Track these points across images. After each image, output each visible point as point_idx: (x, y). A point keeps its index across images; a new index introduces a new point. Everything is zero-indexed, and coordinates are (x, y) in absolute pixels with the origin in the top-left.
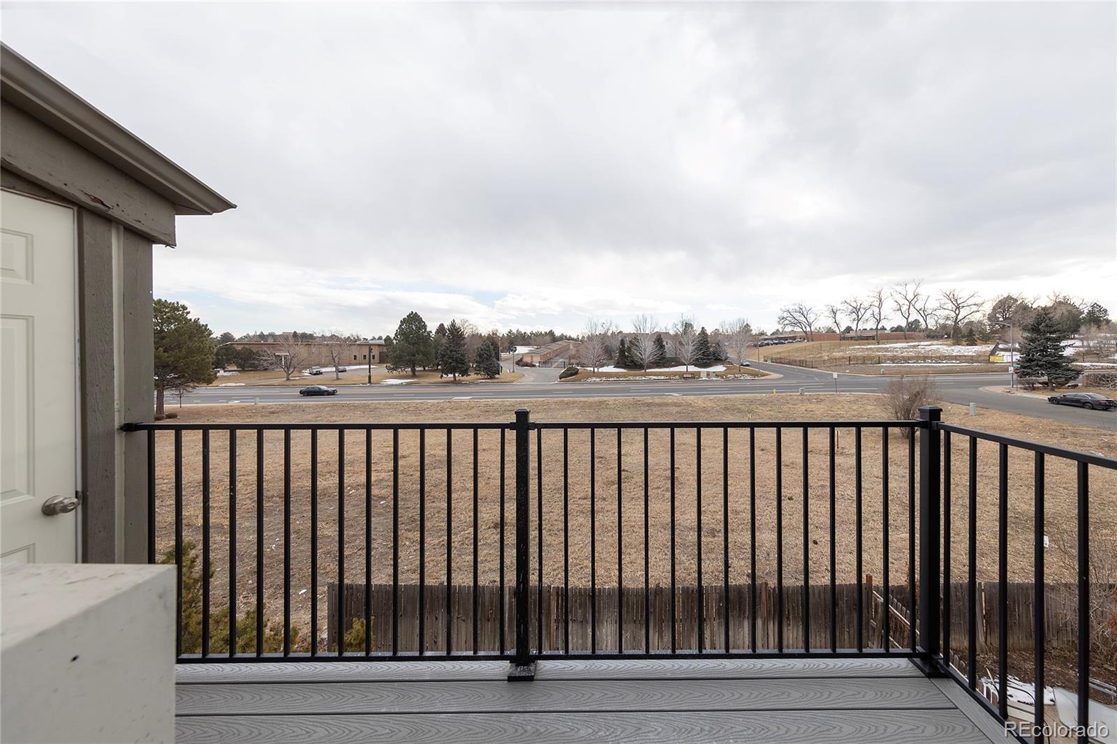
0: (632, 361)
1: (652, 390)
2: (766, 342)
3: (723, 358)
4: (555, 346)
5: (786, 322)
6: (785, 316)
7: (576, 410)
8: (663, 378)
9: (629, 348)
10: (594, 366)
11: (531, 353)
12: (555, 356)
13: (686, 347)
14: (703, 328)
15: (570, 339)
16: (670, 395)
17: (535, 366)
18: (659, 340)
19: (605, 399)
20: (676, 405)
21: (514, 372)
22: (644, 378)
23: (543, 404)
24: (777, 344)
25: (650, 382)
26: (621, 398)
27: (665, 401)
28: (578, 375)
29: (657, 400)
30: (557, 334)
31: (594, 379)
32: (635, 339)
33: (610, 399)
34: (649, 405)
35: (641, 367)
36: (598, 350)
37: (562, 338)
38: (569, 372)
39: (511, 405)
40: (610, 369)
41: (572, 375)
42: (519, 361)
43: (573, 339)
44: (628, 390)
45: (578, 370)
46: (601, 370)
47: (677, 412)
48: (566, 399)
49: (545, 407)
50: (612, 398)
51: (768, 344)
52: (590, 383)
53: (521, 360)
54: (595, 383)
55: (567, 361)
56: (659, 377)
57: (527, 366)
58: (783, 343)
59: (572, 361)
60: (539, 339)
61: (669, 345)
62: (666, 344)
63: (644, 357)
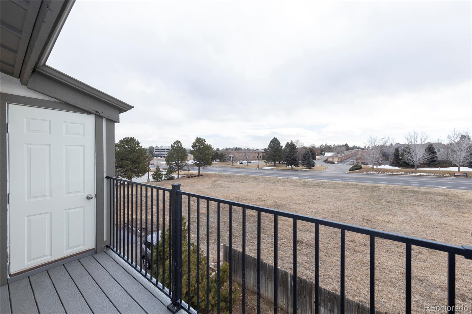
0: (405, 162)
1: (420, 183)
4: (348, 153)
7: (356, 190)
8: (432, 174)
9: (402, 154)
10: (374, 164)
11: (333, 156)
12: (348, 158)
15: (359, 148)
16: (437, 187)
17: (334, 163)
18: (430, 149)
19: (378, 185)
20: (441, 195)
21: (322, 166)
23: (335, 184)
25: (420, 176)
26: (391, 186)
27: (431, 191)
28: (361, 170)
29: (423, 190)
30: (351, 145)
31: (373, 172)
32: (407, 149)
33: (382, 186)
34: (414, 192)
35: (412, 166)
36: (377, 154)
37: (354, 148)
38: (355, 167)
39: (317, 183)
40: (387, 167)
41: (357, 169)
42: (325, 160)
43: (362, 149)
44: (399, 181)
45: (362, 166)
46: (379, 167)
47: (442, 200)
48: (351, 183)
49: (336, 186)
50: (384, 185)
52: (370, 175)
53: (327, 160)
54: (373, 175)
55: (355, 161)
56: (429, 174)
57: (330, 163)
59: (358, 161)
60: (338, 149)
61: (441, 152)
62: (439, 151)
63: (414, 160)
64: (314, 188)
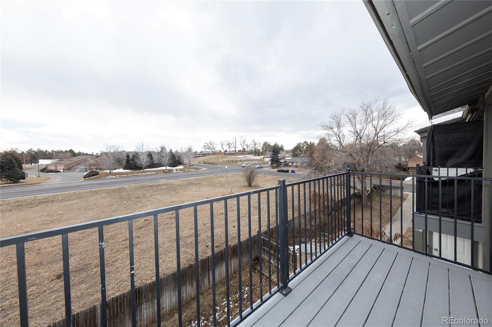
0: (135, 166)
1: (150, 179)
2: (199, 155)
3: (182, 163)
4: (75, 159)
5: (206, 148)
6: (206, 145)
7: (104, 195)
8: (154, 173)
9: (133, 160)
10: (110, 169)
11: (55, 164)
12: (77, 165)
13: (165, 158)
14: (171, 149)
15: (87, 154)
16: (160, 181)
17: (59, 172)
18: (150, 155)
19: (123, 186)
20: (165, 185)
21: (39, 176)
22: (143, 174)
23: (75, 194)
24: (203, 156)
25: (147, 175)
26: (133, 185)
27: (159, 183)
28: (98, 175)
29: (154, 184)
30: (76, 151)
31: (111, 176)
32: (136, 155)
33: (126, 186)
34: (151, 186)
35: (140, 168)
36: (112, 161)
37: (80, 154)
38: (92, 174)
39: (45, 199)
40: (121, 170)
41: (94, 175)
42: (43, 169)
43: (90, 155)
44: (136, 181)
45: (99, 172)
46: (114, 171)
47: (166, 188)
48: (94, 189)
49: (78, 196)
50: (127, 185)
51: (199, 156)
52: (109, 179)
53: (45, 169)
54: (112, 178)
55: (88, 168)
56: (152, 173)
57: (52, 172)
58: (205, 156)
59: (92, 167)
60: (60, 155)
61: (155, 157)
62: (154, 157)
63: (142, 163)
64: (42, 206)
